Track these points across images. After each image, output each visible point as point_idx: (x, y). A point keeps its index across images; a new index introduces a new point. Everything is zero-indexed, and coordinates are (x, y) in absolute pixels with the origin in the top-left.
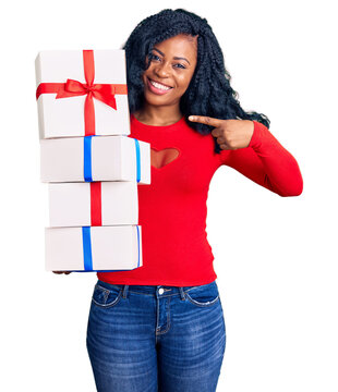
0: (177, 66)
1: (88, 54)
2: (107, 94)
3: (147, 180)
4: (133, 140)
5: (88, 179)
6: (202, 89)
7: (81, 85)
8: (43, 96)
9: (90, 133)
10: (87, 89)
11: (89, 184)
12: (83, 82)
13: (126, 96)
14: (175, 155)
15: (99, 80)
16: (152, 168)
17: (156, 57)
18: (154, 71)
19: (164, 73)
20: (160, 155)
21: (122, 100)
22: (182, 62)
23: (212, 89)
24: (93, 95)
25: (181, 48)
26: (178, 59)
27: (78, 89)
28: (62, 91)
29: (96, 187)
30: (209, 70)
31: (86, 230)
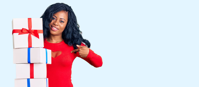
0: (61, 22)
1: (30, 20)
2: (36, 33)
3: (50, 62)
4: (45, 49)
5: (29, 62)
6: (70, 30)
7: (27, 30)
8: (14, 34)
9: (30, 46)
10: (29, 32)
11: (30, 64)
12: (28, 29)
13: (43, 34)
14: (60, 53)
15: (33, 28)
16: (52, 58)
17: (54, 18)
18: (53, 23)
19: (56, 24)
20: (55, 53)
21: (41, 35)
22: (63, 20)
23: (73, 30)
24: (31, 33)
25: (62, 15)
26: (61, 19)
27: (26, 31)
28: (21, 32)
29: (32, 65)
30: (72, 23)
31: (28, 80)
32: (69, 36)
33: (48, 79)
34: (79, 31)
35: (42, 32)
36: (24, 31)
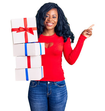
1: (25, 19)
2: (31, 31)
3: (44, 53)
4: (39, 43)
5: (26, 55)
7: (23, 28)
9: (27, 42)
10: (25, 29)
11: (26, 57)
12: (24, 27)
14: (52, 44)
15: (28, 27)
21: (35, 32)
23: (63, 22)
24: (27, 31)
27: (23, 30)
28: (18, 30)
29: (29, 58)
31: (26, 70)
32: (60, 27)
33: (42, 67)
34: (67, 23)
35: (36, 28)
36: (21, 30)
